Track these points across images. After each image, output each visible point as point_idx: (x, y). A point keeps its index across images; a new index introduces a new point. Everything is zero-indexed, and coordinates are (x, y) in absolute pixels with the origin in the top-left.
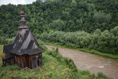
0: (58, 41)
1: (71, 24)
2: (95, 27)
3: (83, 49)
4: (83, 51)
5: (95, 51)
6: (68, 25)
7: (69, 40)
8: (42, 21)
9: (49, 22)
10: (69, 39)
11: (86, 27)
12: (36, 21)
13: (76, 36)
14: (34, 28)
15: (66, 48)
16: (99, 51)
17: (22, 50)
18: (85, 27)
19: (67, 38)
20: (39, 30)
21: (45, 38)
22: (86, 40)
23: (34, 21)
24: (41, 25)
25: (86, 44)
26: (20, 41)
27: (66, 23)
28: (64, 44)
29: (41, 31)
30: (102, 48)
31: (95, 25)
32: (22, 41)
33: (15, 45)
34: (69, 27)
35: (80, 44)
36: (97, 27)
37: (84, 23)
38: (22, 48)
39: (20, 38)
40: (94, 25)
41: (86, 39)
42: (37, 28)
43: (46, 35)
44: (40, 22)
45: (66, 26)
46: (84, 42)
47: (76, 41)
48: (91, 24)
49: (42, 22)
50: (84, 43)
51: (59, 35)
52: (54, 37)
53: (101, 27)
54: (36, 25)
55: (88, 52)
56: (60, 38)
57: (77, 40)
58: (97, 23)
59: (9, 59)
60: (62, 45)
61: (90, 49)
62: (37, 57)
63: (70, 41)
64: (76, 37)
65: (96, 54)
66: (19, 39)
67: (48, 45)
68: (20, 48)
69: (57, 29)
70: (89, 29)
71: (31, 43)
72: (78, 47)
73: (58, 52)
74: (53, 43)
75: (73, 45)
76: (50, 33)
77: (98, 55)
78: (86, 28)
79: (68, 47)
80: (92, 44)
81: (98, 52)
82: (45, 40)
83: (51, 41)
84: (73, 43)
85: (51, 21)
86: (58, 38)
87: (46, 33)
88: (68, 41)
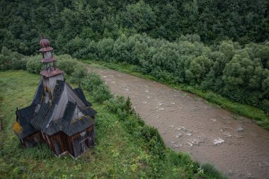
0: (137, 62)
1: (169, 13)
2: (228, 24)
3: (189, 88)
4: (189, 92)
5: (215, 95)
6: (163, 16)
7: (160, 63)
8: (102, 6)
9: (117, 9)
10: (161, 60)
11: (205, 22)
12: (85, 6)
13: (177, 53)
14: (81, 25)
15: (153, 80)
16: (223, 96)
17: (52, 122)
18: (203, 21)
19: (156, 59)
20: (95, 28)
21: (107, 53)
22: (198, 67)
23: (81, 6)
24: (98, 17)
25: (198, 76)
26: (46, 102)
27: (158, 10)
28: (149, 71)
29: (99, 31)
30: (230, 91)
31: (228, 19)
32: (50, 101)
33: (39, 106)
34: (163, 23)
35: (183, 75)
36: (232, 24)
37: (201, 10)
38: (51, 119)
39: (47, 94)
40: (225, 18)
41: (199, 65)
42: (89, 25)
43: (109, 44)
44: (96, 7)
45: (157, 20)
46: (192, 71)
47: (177, 67)
48: (217, 15)
49: (99, 9)
50: (194, 73)
51: (139, 47)
52: (128, 50)
53: (242, 24)
54: (86, 18)
55: (199, 96)
56: (141, 56)
57: (179, 64)
58: (233, 13)
59: (29, 136)
60: (144, 73)
61: (205, 90)
62: (83, 134)
63: (162, 65)
64: (177, 57)
65: (216, 103)
66: (44, 95)
67: (113, 69)
68: (49, 119)
69: (136, 28)
70: (211, 29)
71: (70, 107)
72: (180, 82)
73: (130, 109)
74: (125, 65)
75: (169, 75)
76: (118, 40)
77: (220, 105)
78: (205, 26)
79: (158, 79)
80: (211, 77)
81: (220, 99)
82: (107, 56)
83: (121, 60)
84: (169, 70)
85: (122, 6)
86: (136, 55)
87: (110, 40)
88: (157, 64)
